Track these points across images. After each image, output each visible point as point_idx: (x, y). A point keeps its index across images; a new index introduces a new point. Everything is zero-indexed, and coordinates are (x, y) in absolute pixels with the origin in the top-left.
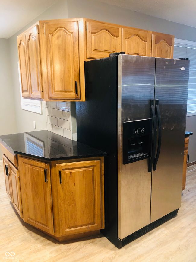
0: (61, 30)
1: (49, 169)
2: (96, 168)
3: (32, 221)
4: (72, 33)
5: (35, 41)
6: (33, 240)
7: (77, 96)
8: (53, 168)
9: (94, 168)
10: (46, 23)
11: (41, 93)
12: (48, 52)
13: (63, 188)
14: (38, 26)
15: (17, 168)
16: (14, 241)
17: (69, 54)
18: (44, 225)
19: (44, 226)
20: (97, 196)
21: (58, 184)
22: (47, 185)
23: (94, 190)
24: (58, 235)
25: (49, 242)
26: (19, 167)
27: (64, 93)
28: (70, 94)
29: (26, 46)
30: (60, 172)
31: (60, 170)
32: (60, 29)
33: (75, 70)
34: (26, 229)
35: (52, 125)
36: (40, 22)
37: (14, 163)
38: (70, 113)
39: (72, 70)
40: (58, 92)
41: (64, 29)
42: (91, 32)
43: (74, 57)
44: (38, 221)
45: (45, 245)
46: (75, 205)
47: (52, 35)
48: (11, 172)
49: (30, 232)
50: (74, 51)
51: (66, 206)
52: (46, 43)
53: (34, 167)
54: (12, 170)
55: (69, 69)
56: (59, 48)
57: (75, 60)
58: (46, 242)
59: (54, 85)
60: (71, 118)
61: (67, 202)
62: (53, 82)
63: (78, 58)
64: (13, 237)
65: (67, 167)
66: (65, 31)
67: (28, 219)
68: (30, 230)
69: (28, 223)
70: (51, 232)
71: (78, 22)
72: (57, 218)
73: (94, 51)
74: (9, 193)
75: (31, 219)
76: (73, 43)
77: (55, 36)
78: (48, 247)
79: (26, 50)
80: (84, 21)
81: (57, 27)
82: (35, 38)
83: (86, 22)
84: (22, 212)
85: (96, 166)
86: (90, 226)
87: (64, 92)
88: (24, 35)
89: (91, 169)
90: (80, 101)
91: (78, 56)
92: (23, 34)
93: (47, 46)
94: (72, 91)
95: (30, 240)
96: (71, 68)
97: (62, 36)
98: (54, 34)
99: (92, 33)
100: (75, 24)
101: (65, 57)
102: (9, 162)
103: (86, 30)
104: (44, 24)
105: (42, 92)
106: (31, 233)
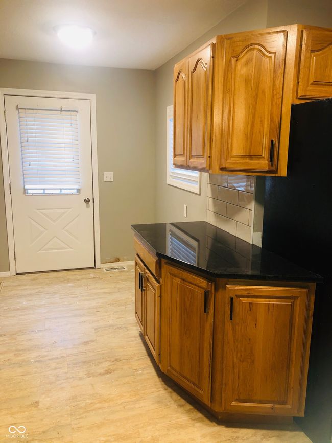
0: (254, 48)
1: (213, 292)
2: (298, 302)
3: (174, 373)
4: (274, 53)
5: (206, 71)
6: (174, 406)
7: (272, 165)
8: (220, 290)
9: (294, 301)
10: (229, 39)
11: (207, 159)
12: (227, 89)
13: (234, 329)
14: (214, 46)
15: (158, 281)
16: (145, 399)
17: (263, 92)
18: (194, 384)
19: (194, 387)
20: (294, 353)
21: (226, 321)
22: (207, 319)
23: (291, 342)
24: (217, 408)
25: (199, 415)
26: (161, 280)
27: (247, 161)
28: (258, 162)
29: (189, 80)
30: (232, 300)
31: (231, 295)
32: (252, 47)
33: (272, 120)
34: (163, 383)
35: (217, 214)
36: (218, 37)
37: (154, 272)
38: (253, 196)
39: (268, 120)
40: (237, 159)
41: (260, 47)
42: (310, 48)
43: (273, 96)
44: (185, 375)
45: (194, 420)
46: (253, 362)
47: (236, 59)
48: (147, 286)
49: (170, 390)
50: (274, 86)
51: (236, 360)
52: (225, 73)
53: (187, 283)
54: (149, 282)
55: (261, 118)
56: (247, 81)
57: (274, 103)
58: (195, 413)
59: (232, 146)
60: (253, 205)
61: (239, 355)
62: (230, 141)
63: (281, 98)
64: (143, 392)
65: (245, 293)
66: (260, 51)
67: (169, 368)
68: (169, 387)
69: (167, 374)
70: (206, 400)
71: (287, 32)
72: (218, 377)
73: (312, 84)
74: (141, 319)
75: (173, 369)
76: (275, 71)
77: (243, 61)
78: (198, 424)
79: (188, 86)
80: (298, 30)
81: (246, 44)
82: (206, 66)
83: (302, 32)
84: (160, 355)
85: (299, 298)
86: (277, 406)
87: (248, 159)
88: (187, 62)
89: (289, 302)
90: (277, 175)
91: (281, 95)
92: (184, 61)
93: (226, 78)
94: (263, 158)
95: (169, 404)
96: (265, 116)
97: (254, 60)
98: (240, 57)
99: (312, 51)
100: (282, 35)
101: (256, 97)
102: (145, 269)
103: (301, 45)
104: (225, 40)
105: (209, 157)
106: (171, 393)
